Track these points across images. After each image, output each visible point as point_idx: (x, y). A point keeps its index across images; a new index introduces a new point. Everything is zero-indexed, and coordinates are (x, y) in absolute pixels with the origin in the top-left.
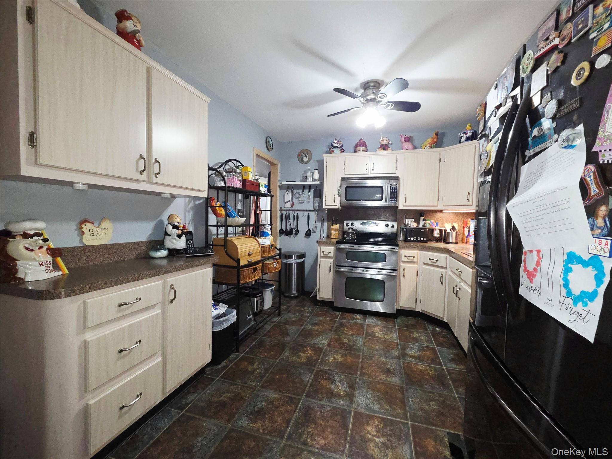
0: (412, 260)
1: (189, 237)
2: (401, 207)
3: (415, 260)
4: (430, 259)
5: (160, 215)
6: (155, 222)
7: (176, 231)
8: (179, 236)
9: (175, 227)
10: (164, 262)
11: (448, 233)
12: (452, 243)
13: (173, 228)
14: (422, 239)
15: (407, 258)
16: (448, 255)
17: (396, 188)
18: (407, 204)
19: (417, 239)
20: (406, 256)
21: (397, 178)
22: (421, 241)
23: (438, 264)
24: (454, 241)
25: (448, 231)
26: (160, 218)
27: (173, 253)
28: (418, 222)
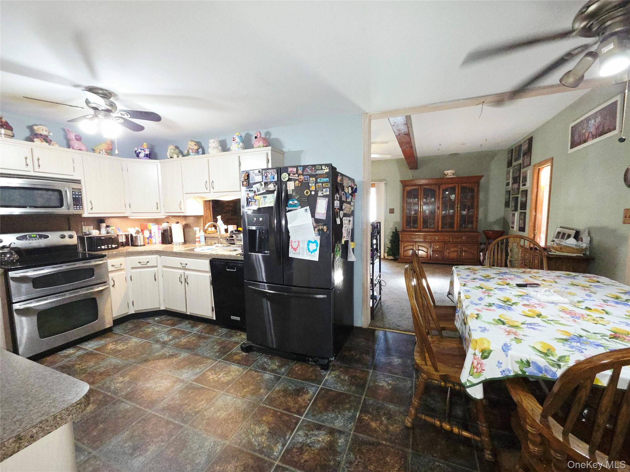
0: (119, 267)
2: (85, 215)
3: (122, 267)
4: (139, 262)
11: (136, 237)
12: (141, 246)
14: (114, 246)
15: (115, 267)
16: (158, 256)
17: (80, 193)
18: (93, 211)
19: (108, 247)
20: (113, 266)
21: (78, 182)
22: (112, 248)
23: (149, 265)
24: (142, 244)
25: (134, 235)
28: (99, 228)
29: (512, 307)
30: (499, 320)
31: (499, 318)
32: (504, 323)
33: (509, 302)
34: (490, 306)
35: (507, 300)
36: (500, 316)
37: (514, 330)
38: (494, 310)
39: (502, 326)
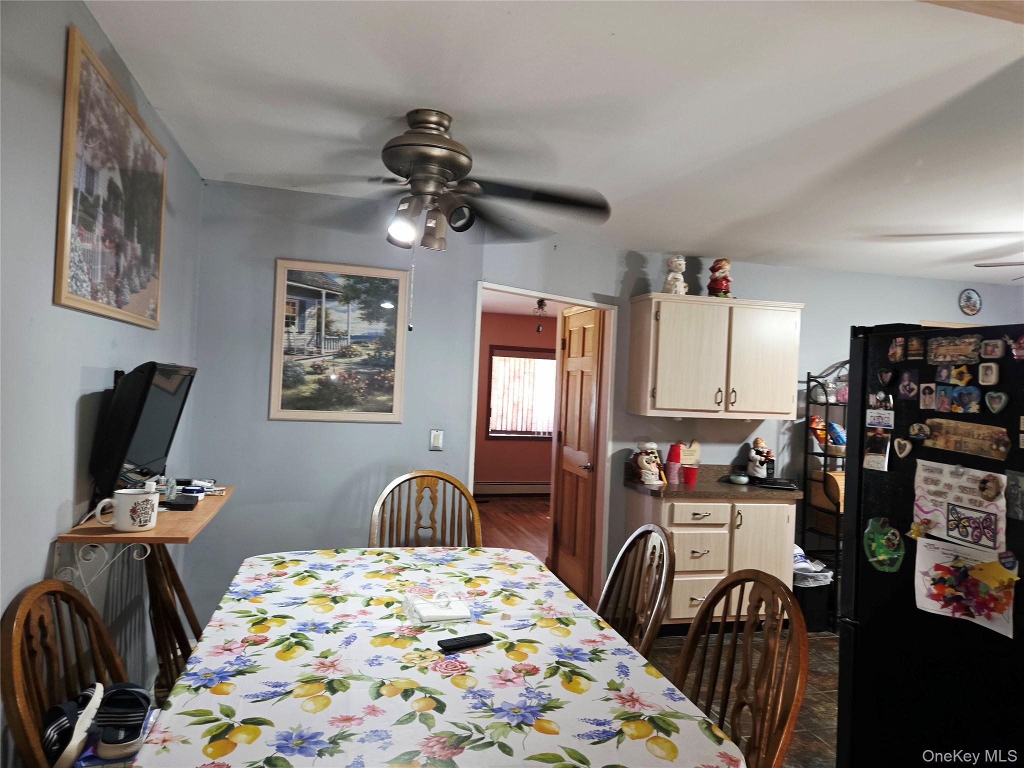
1: (770, 466)
5: (746, 438)
6: (741, 445)
7: (759, 457)
8: (762, 463)
9: (759, 453)
10: (745, 489)
13: (756, 454)
26: (745, 442)
27: (754, 481)
29: (502, 587)
30: (516, 568)
31: (516, 570)
32: (511, 565)
33: (505, 595)
34: (531, 584)
35: (508, 599)
36: (516, 573)
37: (500, 561)
38: (525, 579)
39: (512, 563)
